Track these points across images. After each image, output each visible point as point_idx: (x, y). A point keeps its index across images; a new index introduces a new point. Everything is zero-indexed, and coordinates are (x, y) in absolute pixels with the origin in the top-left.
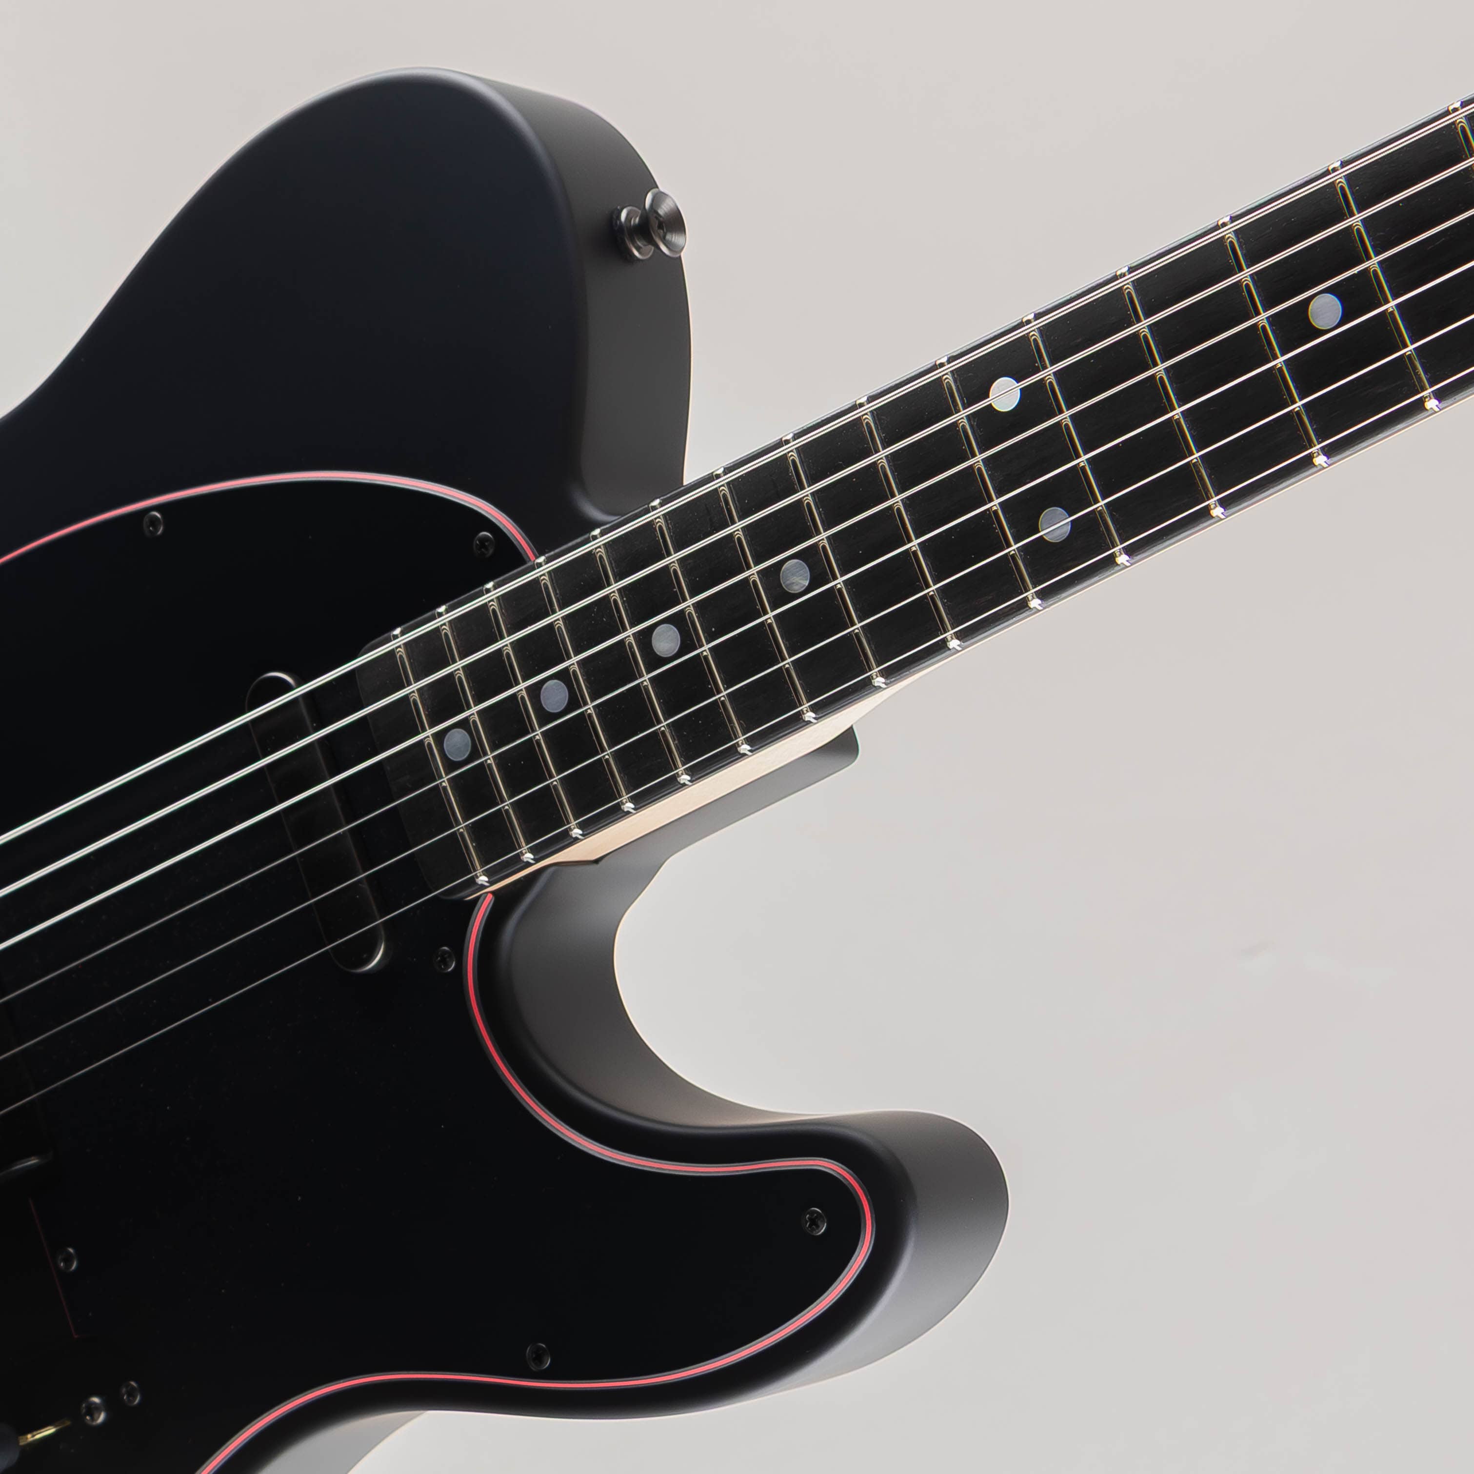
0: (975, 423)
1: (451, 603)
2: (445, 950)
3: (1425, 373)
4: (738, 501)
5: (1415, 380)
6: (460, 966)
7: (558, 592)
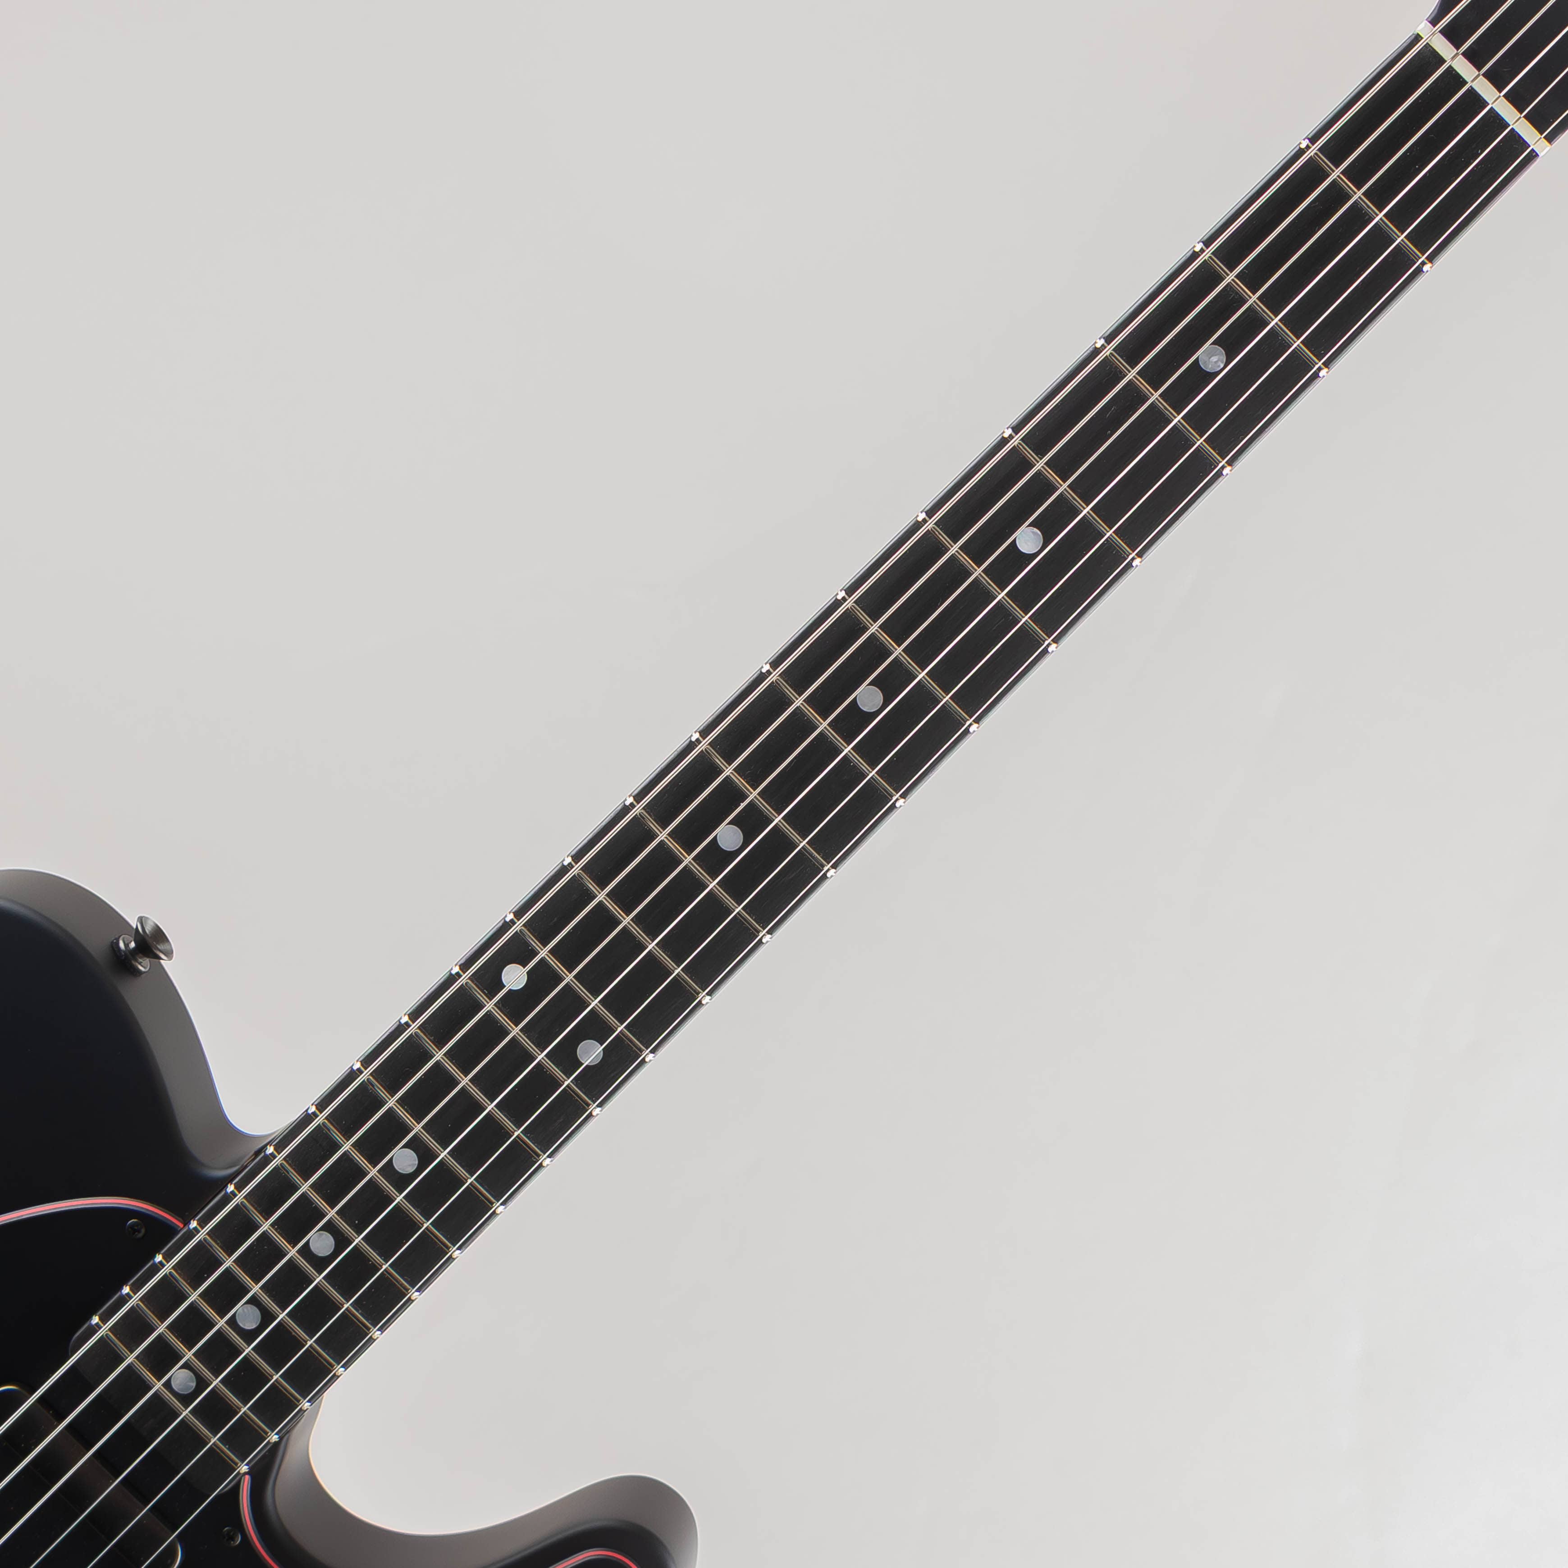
0: (501, 1005)
1: (132, 1281)
2: (227, 1530)
3: (819, 854)
4: (337, 1125)
5: (814, 861)
6: (245, 1537)
7: (219, 1242)
